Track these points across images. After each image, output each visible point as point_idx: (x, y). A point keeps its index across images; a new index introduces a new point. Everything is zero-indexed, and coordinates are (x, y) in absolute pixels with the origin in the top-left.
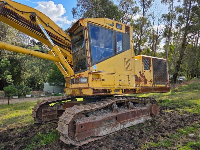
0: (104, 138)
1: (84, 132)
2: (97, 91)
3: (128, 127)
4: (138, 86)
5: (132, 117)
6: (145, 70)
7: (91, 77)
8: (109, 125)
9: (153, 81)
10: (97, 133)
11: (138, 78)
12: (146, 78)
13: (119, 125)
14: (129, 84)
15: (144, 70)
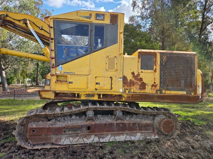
0: (64, 148)
1: (38, 136)
2: (64, 95)
3: (107, 141)
4: (127, 91)
5: (118, 131)
6: (143, 71)
7: (54, 79)
8: (75, 135)
9: (159, 85)
10: (56, 140)
11: (128, 81)
12: (145, 81)
13: (93, 137)
14: (112, 88)
15: (140, 71)
